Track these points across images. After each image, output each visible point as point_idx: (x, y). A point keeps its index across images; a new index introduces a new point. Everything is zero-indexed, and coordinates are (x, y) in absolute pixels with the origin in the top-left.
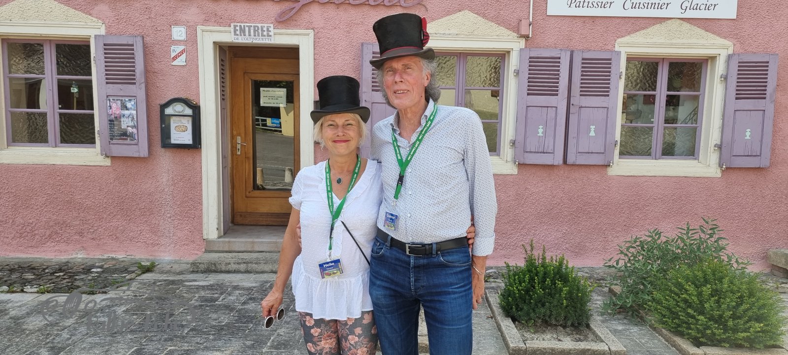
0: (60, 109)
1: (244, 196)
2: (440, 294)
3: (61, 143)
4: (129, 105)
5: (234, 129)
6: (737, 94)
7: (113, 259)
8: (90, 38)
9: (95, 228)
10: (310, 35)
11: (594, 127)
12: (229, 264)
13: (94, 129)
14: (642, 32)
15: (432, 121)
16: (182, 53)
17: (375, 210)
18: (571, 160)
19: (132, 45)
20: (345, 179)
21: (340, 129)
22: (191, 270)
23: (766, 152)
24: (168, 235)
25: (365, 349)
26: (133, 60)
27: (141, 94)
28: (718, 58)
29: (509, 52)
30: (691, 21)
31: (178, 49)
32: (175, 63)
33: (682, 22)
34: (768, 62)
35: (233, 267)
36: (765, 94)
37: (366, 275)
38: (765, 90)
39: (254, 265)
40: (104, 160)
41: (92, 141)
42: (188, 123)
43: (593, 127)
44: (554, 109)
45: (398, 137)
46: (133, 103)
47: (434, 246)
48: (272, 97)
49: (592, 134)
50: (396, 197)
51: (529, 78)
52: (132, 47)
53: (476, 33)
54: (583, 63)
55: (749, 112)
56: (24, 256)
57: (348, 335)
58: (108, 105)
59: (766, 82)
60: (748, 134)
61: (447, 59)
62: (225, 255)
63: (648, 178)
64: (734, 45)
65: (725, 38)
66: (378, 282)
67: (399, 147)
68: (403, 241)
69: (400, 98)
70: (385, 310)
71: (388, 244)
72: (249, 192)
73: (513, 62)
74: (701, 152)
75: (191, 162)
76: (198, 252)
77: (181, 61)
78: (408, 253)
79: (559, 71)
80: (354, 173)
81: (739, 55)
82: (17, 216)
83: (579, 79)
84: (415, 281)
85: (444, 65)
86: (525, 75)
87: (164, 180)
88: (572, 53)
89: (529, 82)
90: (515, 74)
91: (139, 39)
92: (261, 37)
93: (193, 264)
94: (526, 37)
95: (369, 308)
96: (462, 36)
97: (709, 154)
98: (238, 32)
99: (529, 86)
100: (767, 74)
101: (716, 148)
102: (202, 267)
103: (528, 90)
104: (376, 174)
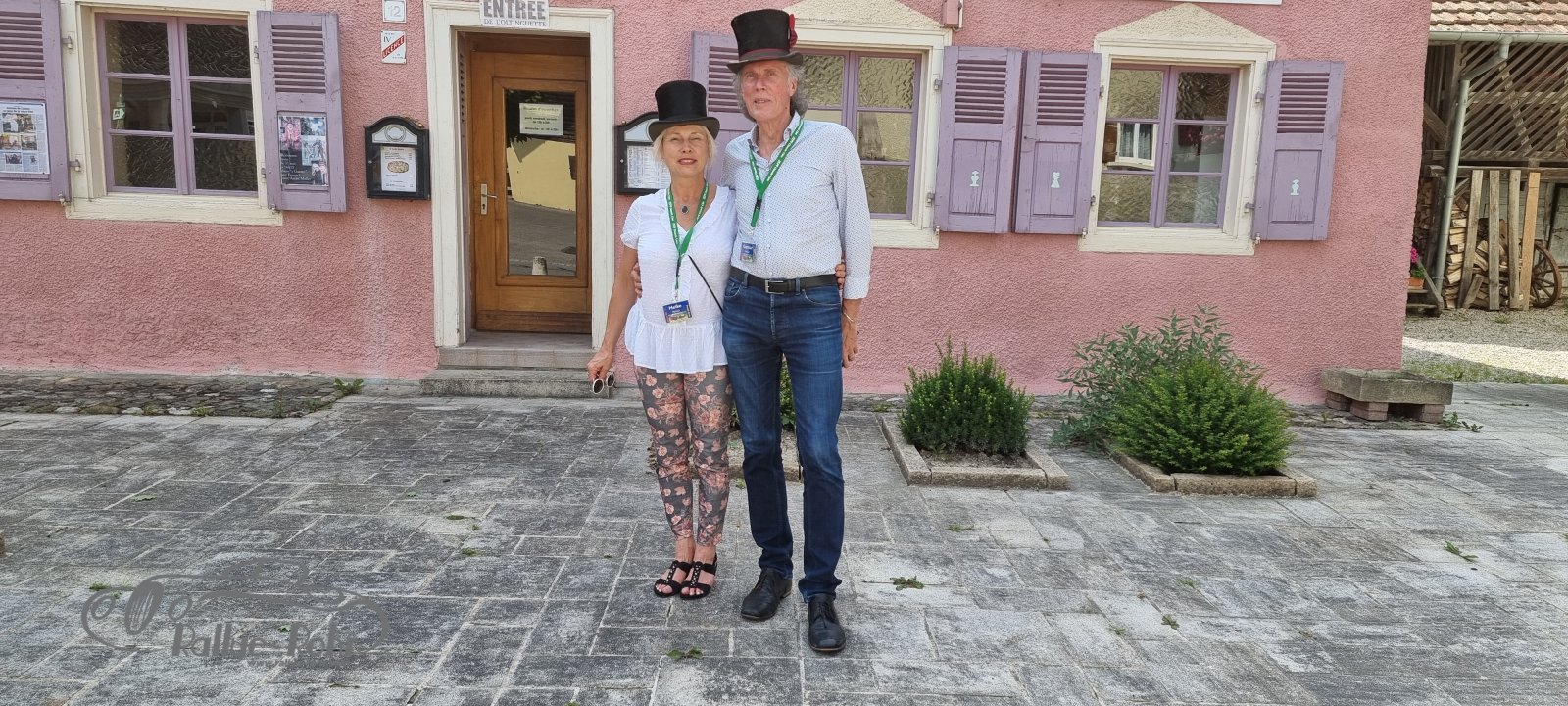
0: (194, 131)
1: (494, 284)
2: (804, 336)
3: (199, 186)
4: (314, 127)
5: (476, 172)
6: (1279, 125)
7: (288, 377)
8: (246, 16)
9: (259, 328)
10: (608, 18)
11: (1058, 174)
12: (483, 382)
13: (253, 164)
14: (1136, 23)
15: (796, 137)
16: (399, 42)
17: (729, 243)
18: (1022, 225)
19: (320, 29)
20: (692, 208)
21: (686, 144)
22: (422, 391)
23: (1323, 217)
24: (377, 340)
25: (719, 412)
26: (321, 54)
27: (335, 109)
28: (1252, 66)
29: (927, 52)
30: (1212, 7)
31: (390, 37)
32: (388, 59)
33: (1197, 8)
34: (1328, 75)
35: (489, 387)
36: (1323, 125)
37: (718, 323)
38: (1323, 119)
39: (521, 386)
40: (274, 216)
41: (250, 186)
42: (410, 158)
43: (1056, 175)
44: (997, 144)
45: (756, 156)
46: (320, 123)
47: (798, 282)
48: (540, 119)
49: (1055, 185)
50: (753, 224)
51: (958, 94)
52: (320, 33)
53: (874, 19)
54: (1042, 72)
55: (1297, 153)
56: (141, 371)
57: (698, 395)
58: (280, 126)
59: (1324, 106)
60: (1295, 187)
61: (830, 61)
62: (473, 371)
63: (1142, 256)
64: (1278, 47)
65: (1264, 35)
66: (734, 328)
67: (757, 167)
68: (762, 277)
69: (760, 109)
70: (741, 360)
71: (745, 283)
72: (502, 277)
73: (934, 68)
74: (1226, 216)
75: (414, 222)
76: (427, 368)
77: (398, 56)
78: (767, 291)
79: (1004, 83)
80: (701, 200)
81: (1283, 61)
82: (128, 305)
83: (1036, 97)
84: (777, 322)
85: (823, 71)
86: (952, 89)
87: (371, 250)
88: (1025, 56)
89: (957, 100)
90: (936, 88)
91: (331, 19)
92: (528, 20)
93: (424, 382)
94: (954, 28)
95: (723, 362)
96: (853, 25)
97: (1236, 219)
98: (491, 11)
99: (957, 107)
100: (1325, 94)
101: (1247, 210)
102: (439, 387)
103: (956, 113)
104: (728, 203)
